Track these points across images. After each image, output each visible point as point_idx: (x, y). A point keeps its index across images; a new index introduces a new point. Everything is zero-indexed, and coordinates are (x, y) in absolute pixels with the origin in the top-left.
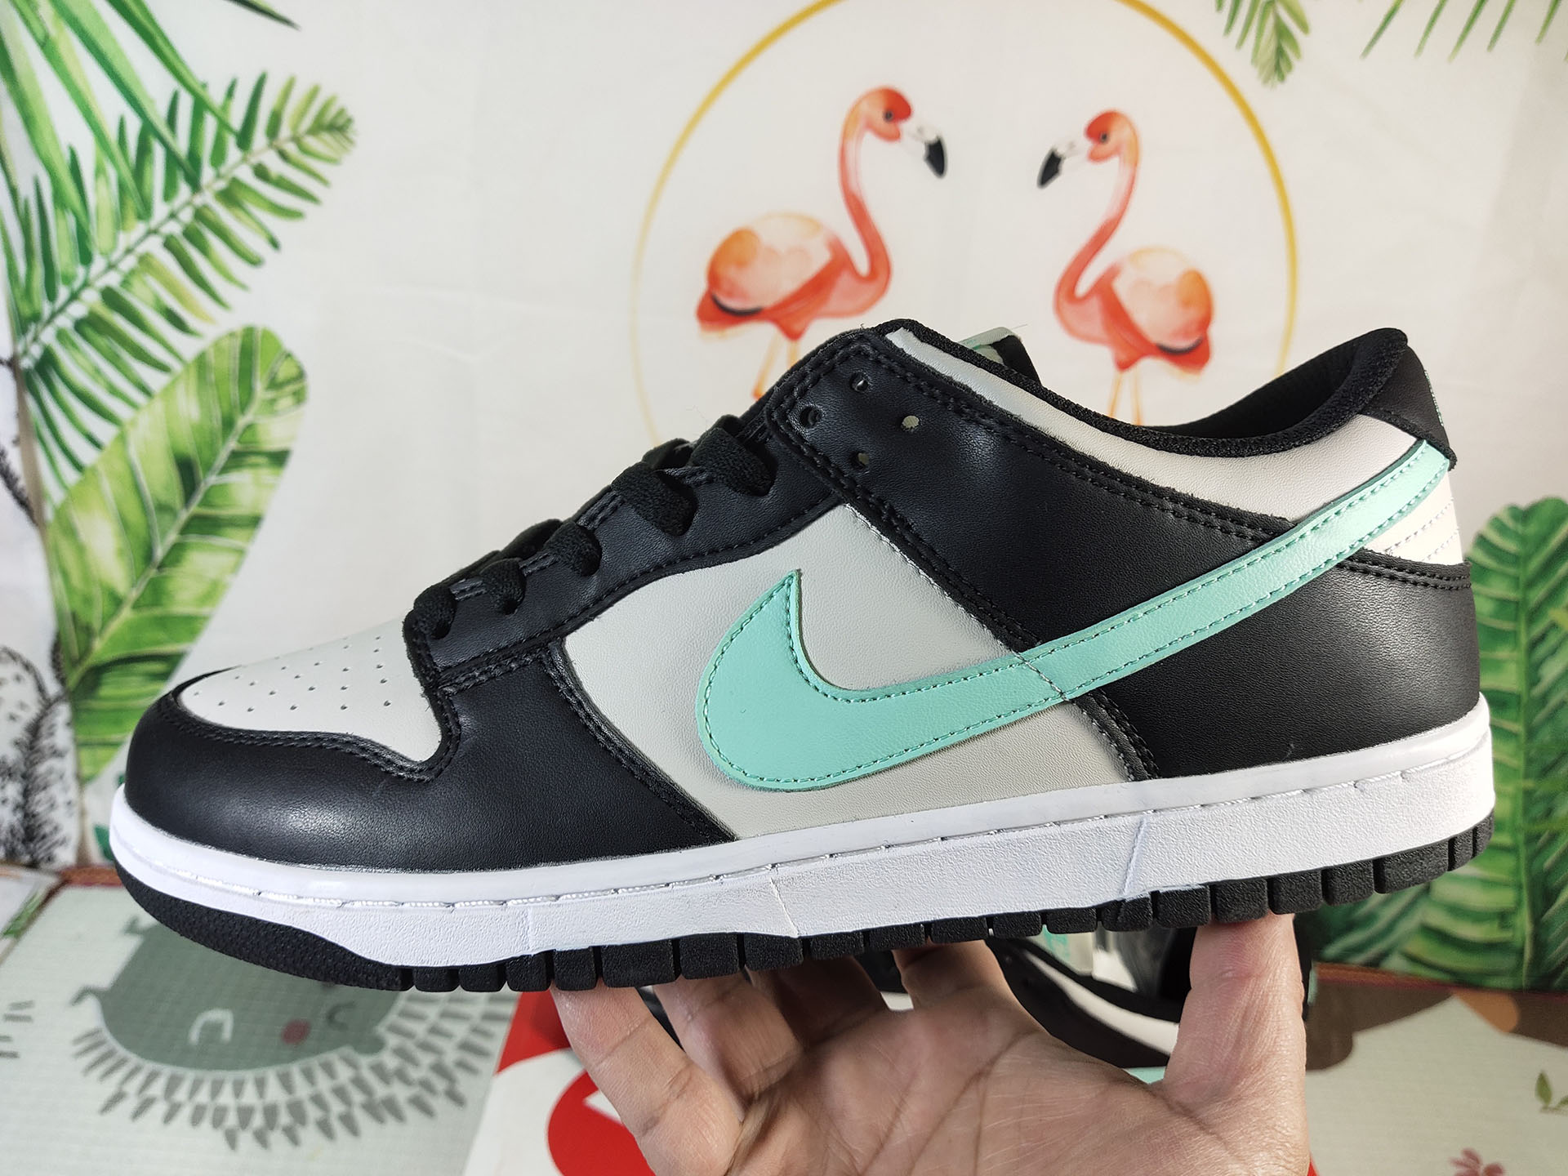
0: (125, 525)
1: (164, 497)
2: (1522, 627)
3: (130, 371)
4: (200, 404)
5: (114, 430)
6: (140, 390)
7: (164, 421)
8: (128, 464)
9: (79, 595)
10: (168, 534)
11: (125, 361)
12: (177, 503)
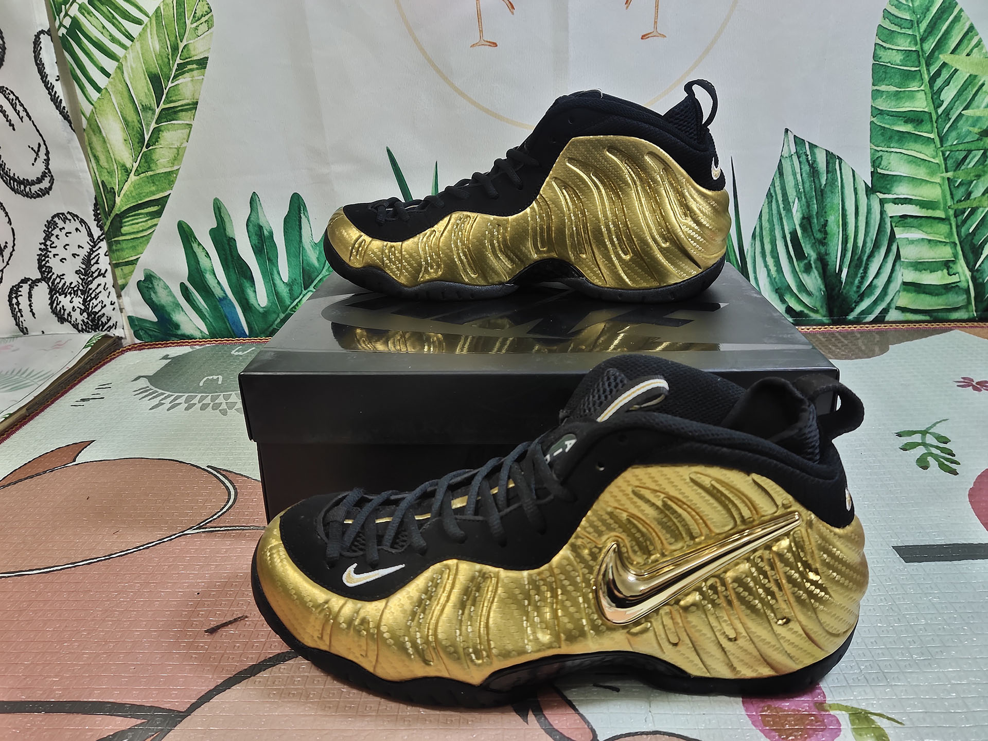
0: (126, 123)
1: (146, 102)
2: (925, 69)
3: (120, 26)
4: (159, 41)
5: (115, 64)
6: (127, 37)
7: (141, 55)
8: (125, 84)
9: (106, 171)
10: (150, 125)
11: (117, 20)
12: (153, 105)
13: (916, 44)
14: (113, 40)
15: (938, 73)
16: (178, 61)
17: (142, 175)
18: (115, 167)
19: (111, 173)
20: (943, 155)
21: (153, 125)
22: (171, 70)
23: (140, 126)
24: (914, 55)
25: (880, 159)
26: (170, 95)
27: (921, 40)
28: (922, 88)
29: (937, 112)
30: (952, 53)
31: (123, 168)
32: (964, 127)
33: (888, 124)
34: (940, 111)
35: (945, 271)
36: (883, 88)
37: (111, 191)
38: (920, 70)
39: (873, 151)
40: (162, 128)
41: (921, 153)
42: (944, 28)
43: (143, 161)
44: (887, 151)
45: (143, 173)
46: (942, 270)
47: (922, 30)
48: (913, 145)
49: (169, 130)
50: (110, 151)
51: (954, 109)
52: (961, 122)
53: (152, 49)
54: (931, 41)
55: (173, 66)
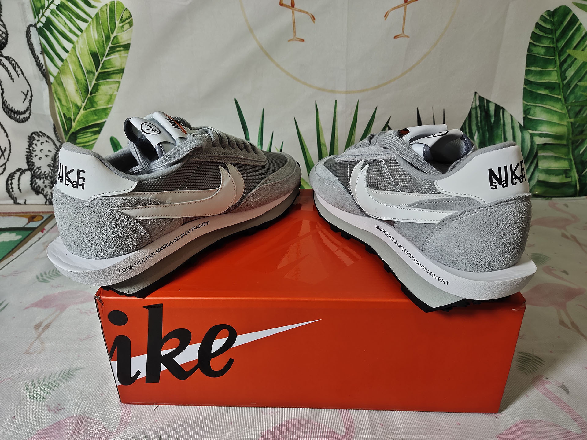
0: (77, 80)
1: (89, 68)
2: (558, 58)
3: (75, 23)
4: (98, 32)
5: (72, 45)
6: (79, 29)
7: (86, 41)
8: (77, 58)
9: (65, 108)
10: (92, 82)
11: (73, 19)
12: (93, 70)
13: (553, 43)
14: (71, 31)
15: (565, 61)
16: (110, 45)
17: (88, 110)
18: (71, 105)
19: (68, 109)
20: (567, 108)
21: (94, 82)
22: (105, 50)
23: (86, 82)
24: (552, 50)
25: (529, 110)
26: (104, 65)
27: (556, 41)
28: (556, 69)
29: (563, 83)
30: (575, 48)
31: (76, 106)
32: (579, 92)
33: (535, 89)
34: (565, 82)
35: (564, 176)
36: (533, 68)
37: (69, 119)
38: (555, 59)
39: (524, 105)
40: (100, 84)
41: (553, 107)
42: (570, 34)
43: (88, 102)
44: (534, 106)
45: (89, 109)
46: (562, 175)
47: (557, 35)
48: (549, 102)
49: (104, 85)
50: (68, 96)
51: (573, 82)
52: (577, 89)
53: (93, 37)
54: (562, 41)
55: (107, 48)
